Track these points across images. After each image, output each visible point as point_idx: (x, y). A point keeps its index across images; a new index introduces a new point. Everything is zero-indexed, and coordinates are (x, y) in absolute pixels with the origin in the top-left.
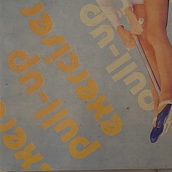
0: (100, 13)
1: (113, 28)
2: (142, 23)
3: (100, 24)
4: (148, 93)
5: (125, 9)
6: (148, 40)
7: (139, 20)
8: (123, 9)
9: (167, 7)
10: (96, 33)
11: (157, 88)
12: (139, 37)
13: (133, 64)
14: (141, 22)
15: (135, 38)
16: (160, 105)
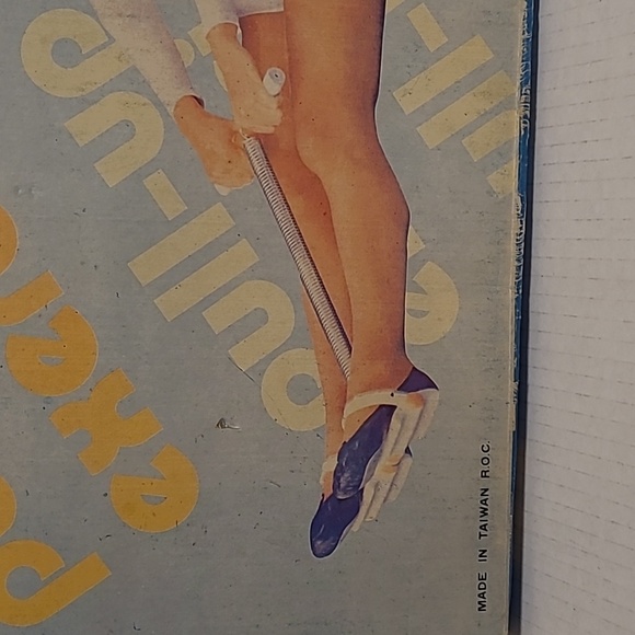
0: (104, 46)
1: (159, 105)
2: (276, 89)
3: (103, 92)
4: (305, 362)
5: (206, 30)
6: (304, 154)
7: (267, 77)
8: (199, 33)
9: (379, 25)
10: (87, 126)
11: (339, 344)
12: (266, 143)
13: (244, 247)
14: (273, 84)
15: (251, 146)
16: (349, 409)
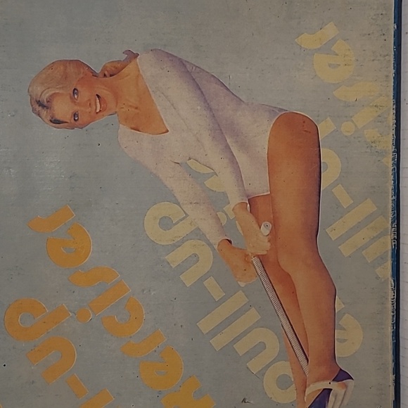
0: (184, 218)
1: (210, 245)
2: (268, 232)
3: (183, 241)
4: (285, 368)
5: (232, 206)
6: (282, 263)
7: (262, 226)
8: (228, 208)
9: (318, 197)
10: (175, 258)
11: (302, 358)
12: (262, 259)
13: (253, 311)
14: (265, 230)
15: (256, 261)
16: (308, 391)
